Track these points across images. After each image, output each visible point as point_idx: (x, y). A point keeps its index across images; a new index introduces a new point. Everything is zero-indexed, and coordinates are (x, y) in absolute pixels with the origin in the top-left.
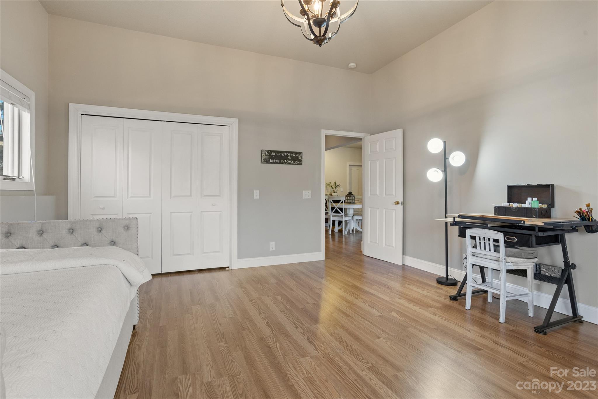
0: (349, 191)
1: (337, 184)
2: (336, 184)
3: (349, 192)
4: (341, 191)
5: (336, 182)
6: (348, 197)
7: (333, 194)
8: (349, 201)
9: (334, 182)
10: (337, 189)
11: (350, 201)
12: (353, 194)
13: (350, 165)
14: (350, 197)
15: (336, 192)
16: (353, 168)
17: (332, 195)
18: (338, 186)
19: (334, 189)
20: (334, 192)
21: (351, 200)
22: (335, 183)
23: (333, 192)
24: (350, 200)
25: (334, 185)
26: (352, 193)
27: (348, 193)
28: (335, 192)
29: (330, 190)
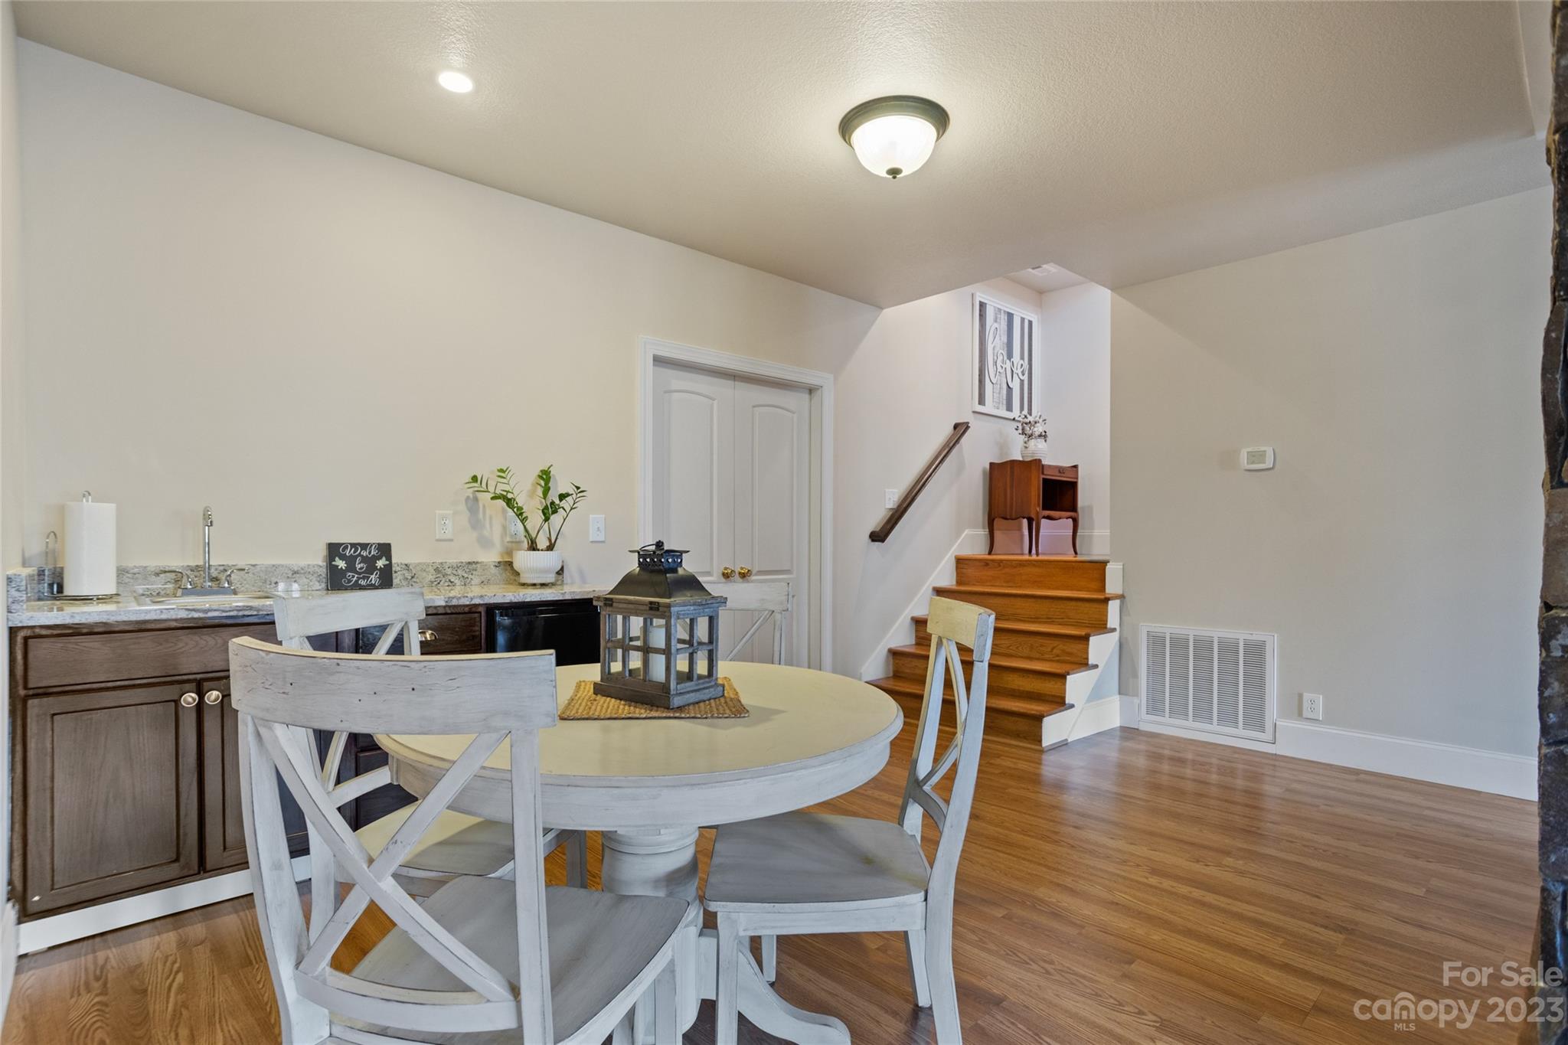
0: (646, 540)
1: (560, 485)
2: (547, 481)
3: (642, 555)
4: (593, 536)
5: (553, 471)
6: (636, 623)
7: (525, 560)
8: (646, 662)
9: (537, 472)
10: (556, 519)
11: (658, 671)
12: (692, 583)
13: (658, 361)
14: (658, 622)
15: (550, 548)
16: (678, 380)
17: (516, 566)
18: (562, 497)
19: (535, 519)
20: (533, 547)
21: (667, 652)
22: (545, 476)
23: (526, 545)
24: (658, 663)
25: (540, 491)
26: (689, 566)
27: (632, 565)
28: (542, 543)
29: (504, 528)
